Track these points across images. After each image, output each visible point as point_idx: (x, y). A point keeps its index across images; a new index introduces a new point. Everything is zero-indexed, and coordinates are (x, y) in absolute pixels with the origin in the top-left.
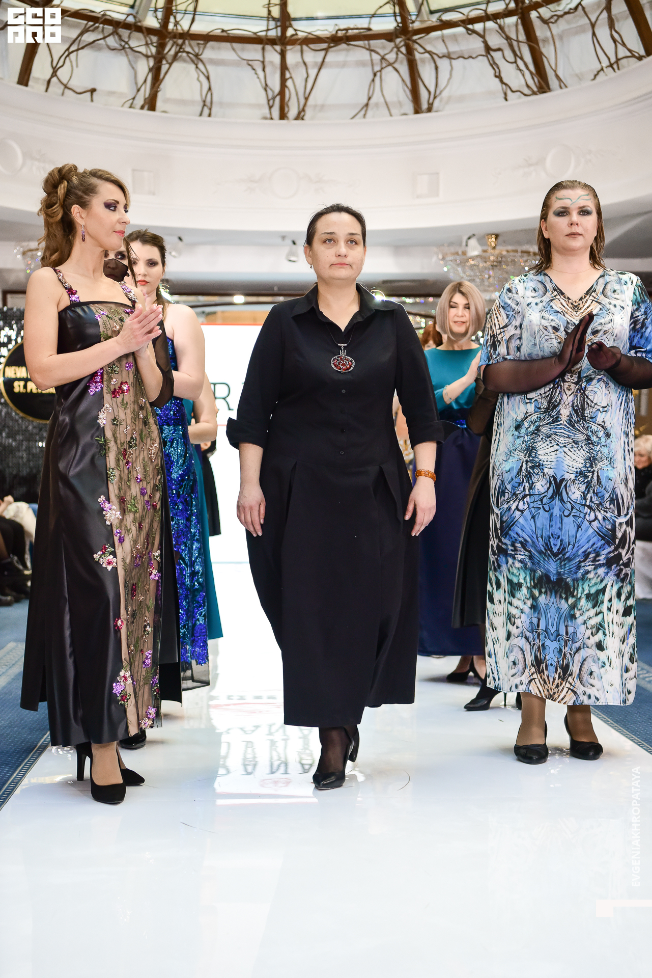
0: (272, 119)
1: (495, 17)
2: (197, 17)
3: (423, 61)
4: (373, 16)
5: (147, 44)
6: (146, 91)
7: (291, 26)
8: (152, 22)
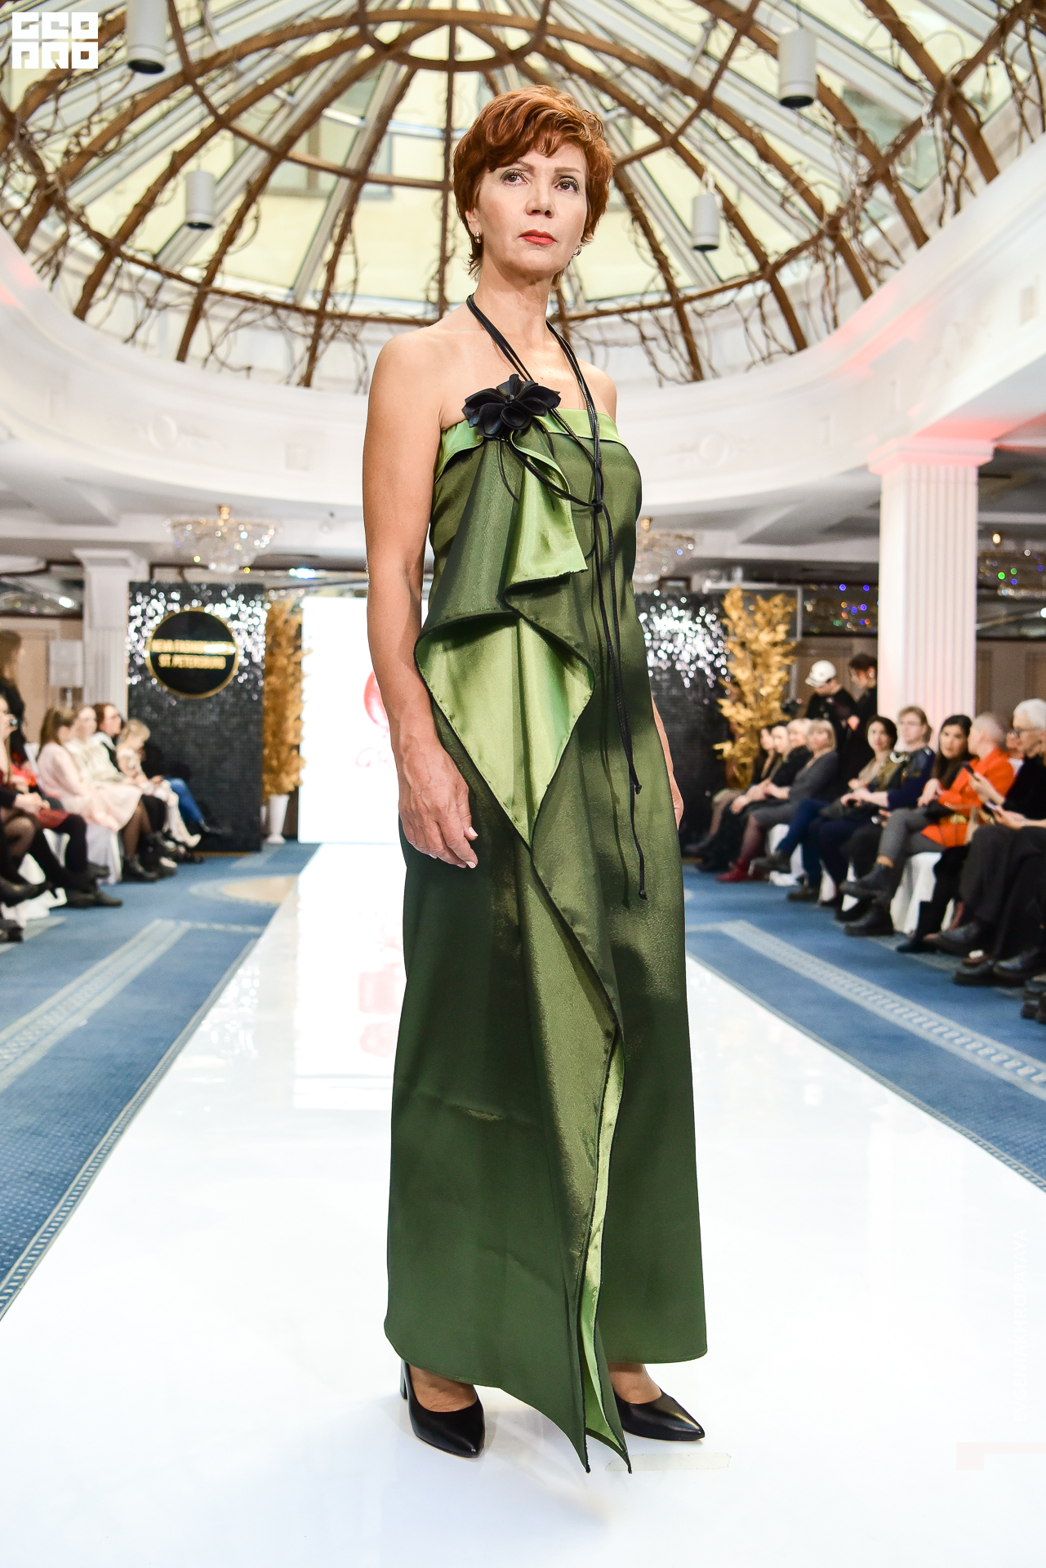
1: (650, 308)
2: (357, 300)
3: (579, 347)
5: (305, 325)
6: (302, 369)
7: (447, 309)
8: (311, 303)
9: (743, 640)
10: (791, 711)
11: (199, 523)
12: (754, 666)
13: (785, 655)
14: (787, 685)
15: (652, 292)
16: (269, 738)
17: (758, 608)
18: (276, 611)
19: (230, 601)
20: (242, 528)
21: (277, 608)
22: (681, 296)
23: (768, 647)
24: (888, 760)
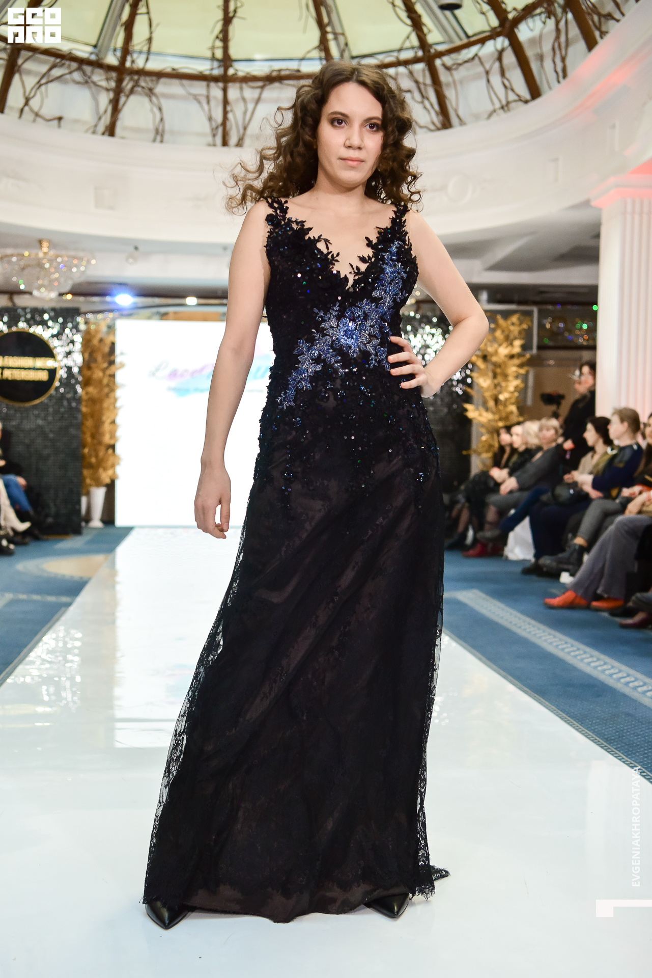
0: (214, 145)
1: (406, 63)
2: (151, 57)
4: (302, 59)
5: (107, 79)
6: (106, 120)
7: (231, 66)
8: (112, 59)
9: (485, 353)
10: (526, 413)
11: (23, 255)
12: (495, 376)
13: (521, 366)
14: (523, 391)
15: (407, 49)
16: (89, 439)
17: (498, 326)
18: (93, 333)
19: (50, 323)
20: (59, 260)
21: (93, 327)
22: (432, 51)
23: (506, 359)
24: (606, 453)
